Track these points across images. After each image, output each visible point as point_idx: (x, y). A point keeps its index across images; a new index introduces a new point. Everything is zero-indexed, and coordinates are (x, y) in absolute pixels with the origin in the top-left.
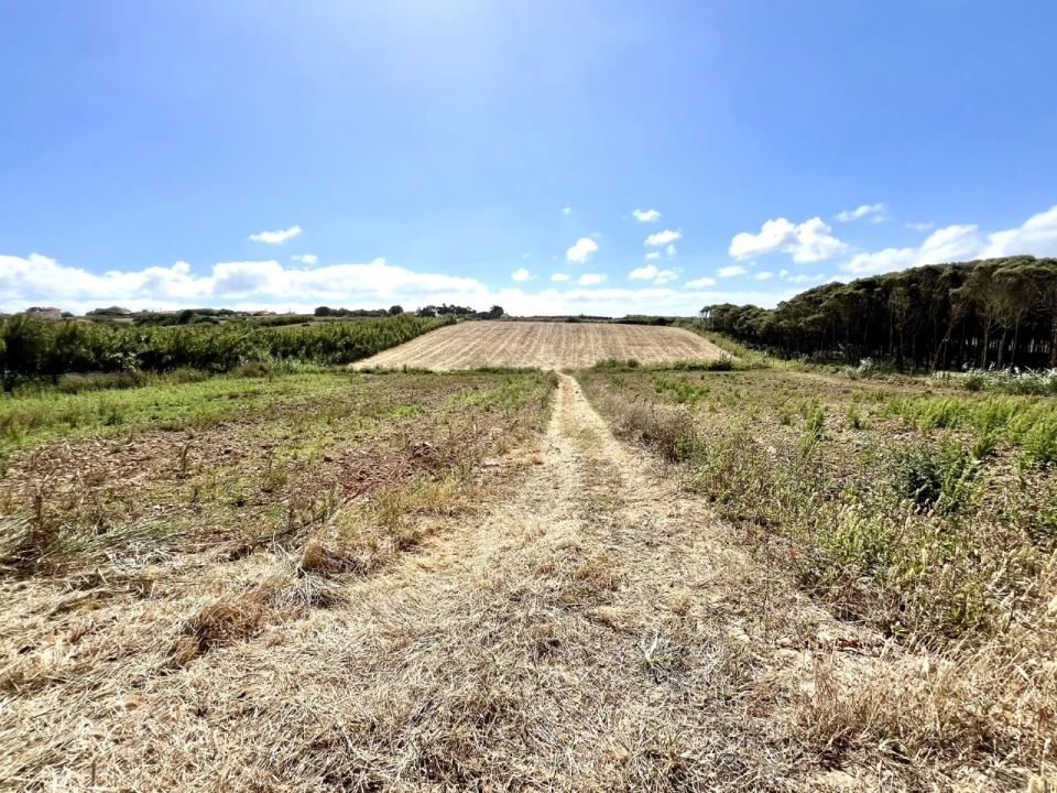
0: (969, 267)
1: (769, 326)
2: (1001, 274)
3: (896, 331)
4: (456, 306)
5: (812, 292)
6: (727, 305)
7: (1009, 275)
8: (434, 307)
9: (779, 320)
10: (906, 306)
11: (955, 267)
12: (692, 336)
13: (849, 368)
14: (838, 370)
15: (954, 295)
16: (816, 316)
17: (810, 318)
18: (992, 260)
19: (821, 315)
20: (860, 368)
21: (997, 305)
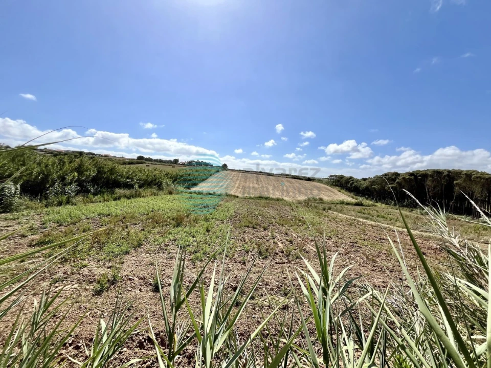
1: (367, 187)
2: (475, 178)
3: (430, 196)
6: (342, 175)
9: (372, 185)
10: (433, 185)
15: (456, 184)
18: (468, 171)
19: (395, 185)
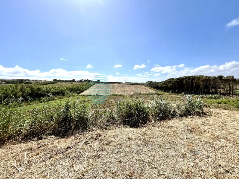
0: (195, 77)
1: (161, 86)
2: (201, 79)
3: (185, 88)
4: (88, 79)
5: (169, 80)
7: (202, 79)
8: (83, 80)
9: (163, 85)
10: (186, 83)
11: (192, 77)
12: (146, 87)
13: (180, 94)
14: (178, 95)
15: (194, 82)
16: (171, 84)
17: (170, 85)
19: (172, 84)
20: (182, 94)
21: (201, 83)
